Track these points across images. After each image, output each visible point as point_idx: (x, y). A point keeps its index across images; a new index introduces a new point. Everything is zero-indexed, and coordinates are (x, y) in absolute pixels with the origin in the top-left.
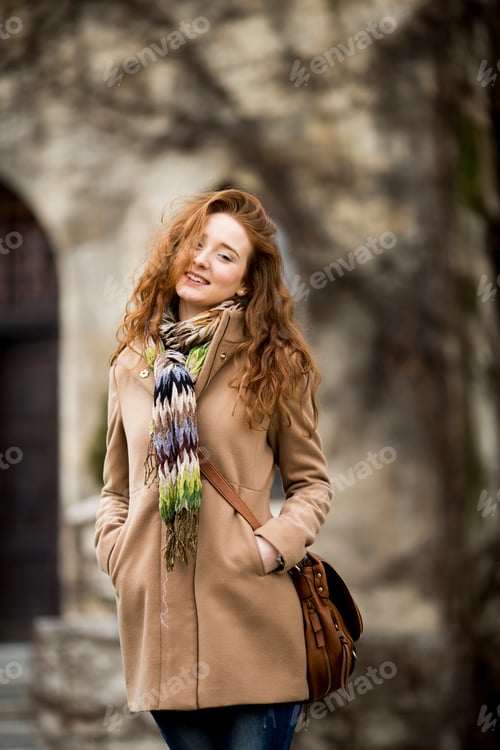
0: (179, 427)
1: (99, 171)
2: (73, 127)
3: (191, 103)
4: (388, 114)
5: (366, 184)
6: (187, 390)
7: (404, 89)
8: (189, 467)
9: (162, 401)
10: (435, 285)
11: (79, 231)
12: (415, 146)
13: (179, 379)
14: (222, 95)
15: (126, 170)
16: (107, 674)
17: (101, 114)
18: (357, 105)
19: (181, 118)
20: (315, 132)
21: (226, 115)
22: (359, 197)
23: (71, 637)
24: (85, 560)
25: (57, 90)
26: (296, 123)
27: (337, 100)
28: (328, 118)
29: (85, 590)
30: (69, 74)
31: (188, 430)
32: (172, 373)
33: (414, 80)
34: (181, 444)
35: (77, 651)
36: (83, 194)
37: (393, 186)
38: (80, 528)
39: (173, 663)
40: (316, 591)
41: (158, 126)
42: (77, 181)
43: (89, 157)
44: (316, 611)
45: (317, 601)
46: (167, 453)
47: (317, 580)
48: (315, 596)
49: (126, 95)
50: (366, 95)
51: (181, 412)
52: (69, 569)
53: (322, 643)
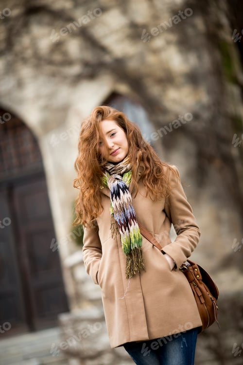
0: (127, 209)
1: (51, 96)
2: (35, 77)
3: (89, 56)
4: (184, 44)
5: (180, 80)
6: (127, 192)
7: (190, 31)
8: (134, 228)
9: (116, 198)
10: (221, 122)
11: (47, 127)
12: (200, 58)
13: (122, 187)
14: (103, 49)
15: (64, 93)
16: (98, 335)
17: (48, 69)
18: (168, 43)
19: (86, 64)
20: (151, 59)
21: (107, 59)
22: (178, 87)
23: (77, 321)
24: (77, 283)
25: (25, 61)
26: (141, 57)
27: (159, 43)
28: (156, 52)
29: (80, 297)
30: (29, 53)
31: (131, 210)
32: (118, 185)
33: (194, 26)
34: (129, 217)
35: (81, 327)
36: (46, 108)
37: (193, 78)
38: (72, 268)
39: (134, 318)
40: (196, 277)
41: (76, 69)
42: (42, 103)
43: (46, 90)
44: (198, 286)
45: (198, 282)
46: (123, 222)
47: (196, 273)
48: (196, 279)
49: (57, 57)
50: (172, 37)
51: (126, 202)
52: (70, 289)
53: (203, 301)
